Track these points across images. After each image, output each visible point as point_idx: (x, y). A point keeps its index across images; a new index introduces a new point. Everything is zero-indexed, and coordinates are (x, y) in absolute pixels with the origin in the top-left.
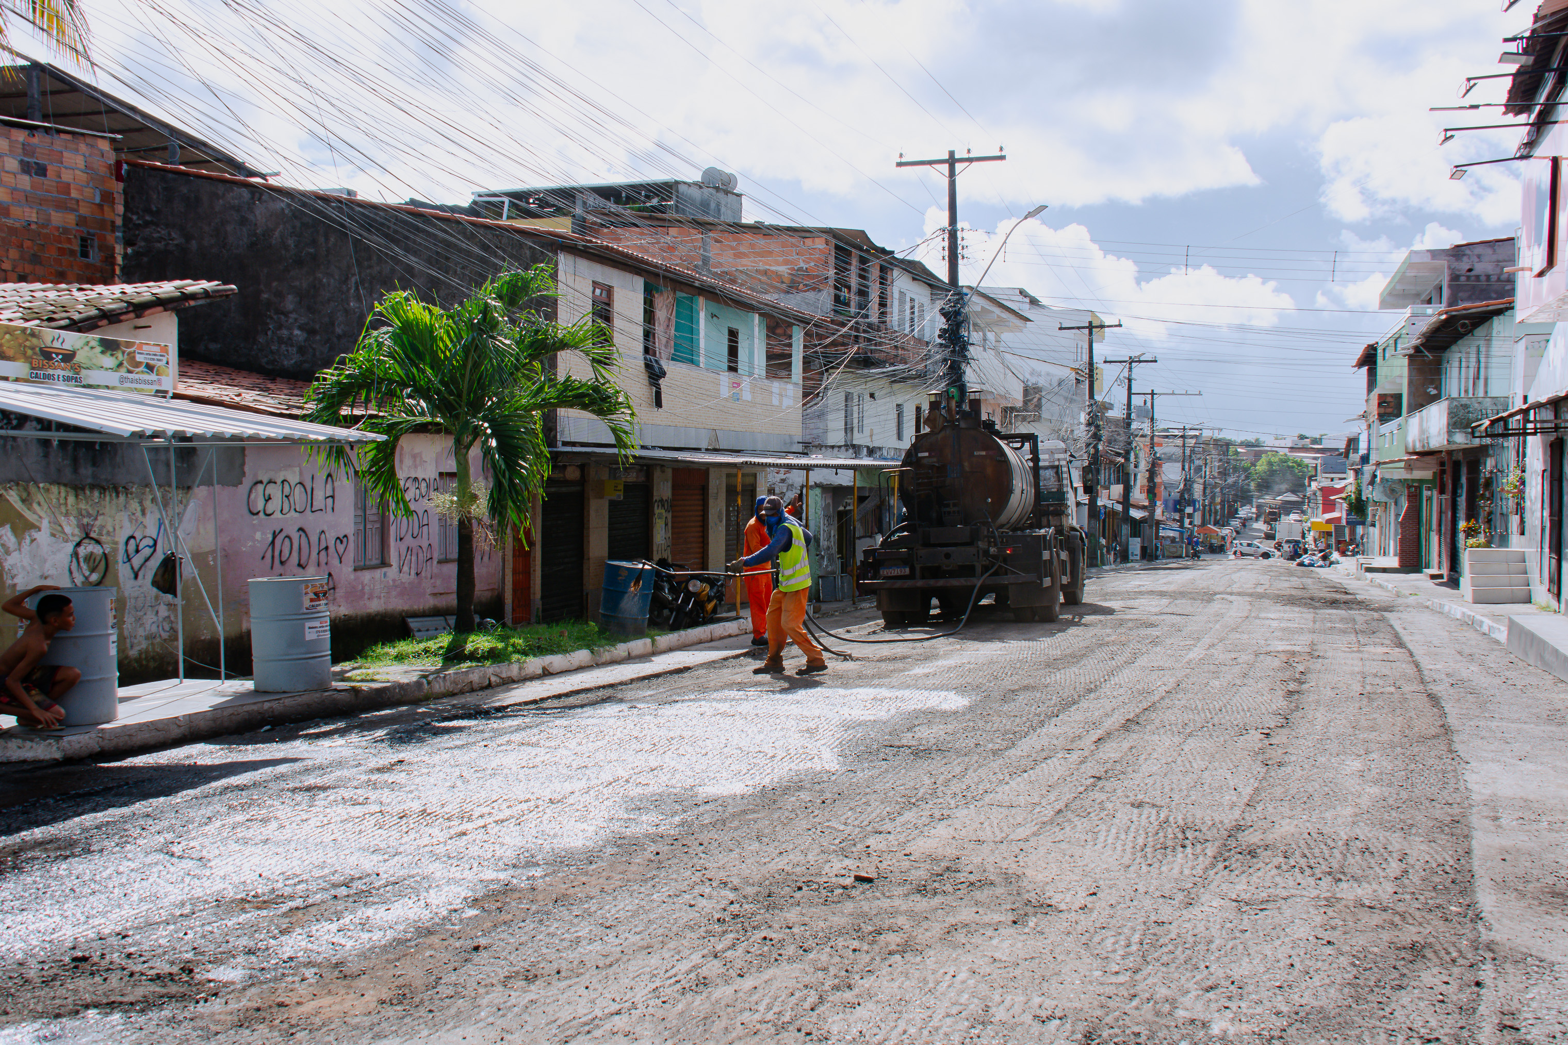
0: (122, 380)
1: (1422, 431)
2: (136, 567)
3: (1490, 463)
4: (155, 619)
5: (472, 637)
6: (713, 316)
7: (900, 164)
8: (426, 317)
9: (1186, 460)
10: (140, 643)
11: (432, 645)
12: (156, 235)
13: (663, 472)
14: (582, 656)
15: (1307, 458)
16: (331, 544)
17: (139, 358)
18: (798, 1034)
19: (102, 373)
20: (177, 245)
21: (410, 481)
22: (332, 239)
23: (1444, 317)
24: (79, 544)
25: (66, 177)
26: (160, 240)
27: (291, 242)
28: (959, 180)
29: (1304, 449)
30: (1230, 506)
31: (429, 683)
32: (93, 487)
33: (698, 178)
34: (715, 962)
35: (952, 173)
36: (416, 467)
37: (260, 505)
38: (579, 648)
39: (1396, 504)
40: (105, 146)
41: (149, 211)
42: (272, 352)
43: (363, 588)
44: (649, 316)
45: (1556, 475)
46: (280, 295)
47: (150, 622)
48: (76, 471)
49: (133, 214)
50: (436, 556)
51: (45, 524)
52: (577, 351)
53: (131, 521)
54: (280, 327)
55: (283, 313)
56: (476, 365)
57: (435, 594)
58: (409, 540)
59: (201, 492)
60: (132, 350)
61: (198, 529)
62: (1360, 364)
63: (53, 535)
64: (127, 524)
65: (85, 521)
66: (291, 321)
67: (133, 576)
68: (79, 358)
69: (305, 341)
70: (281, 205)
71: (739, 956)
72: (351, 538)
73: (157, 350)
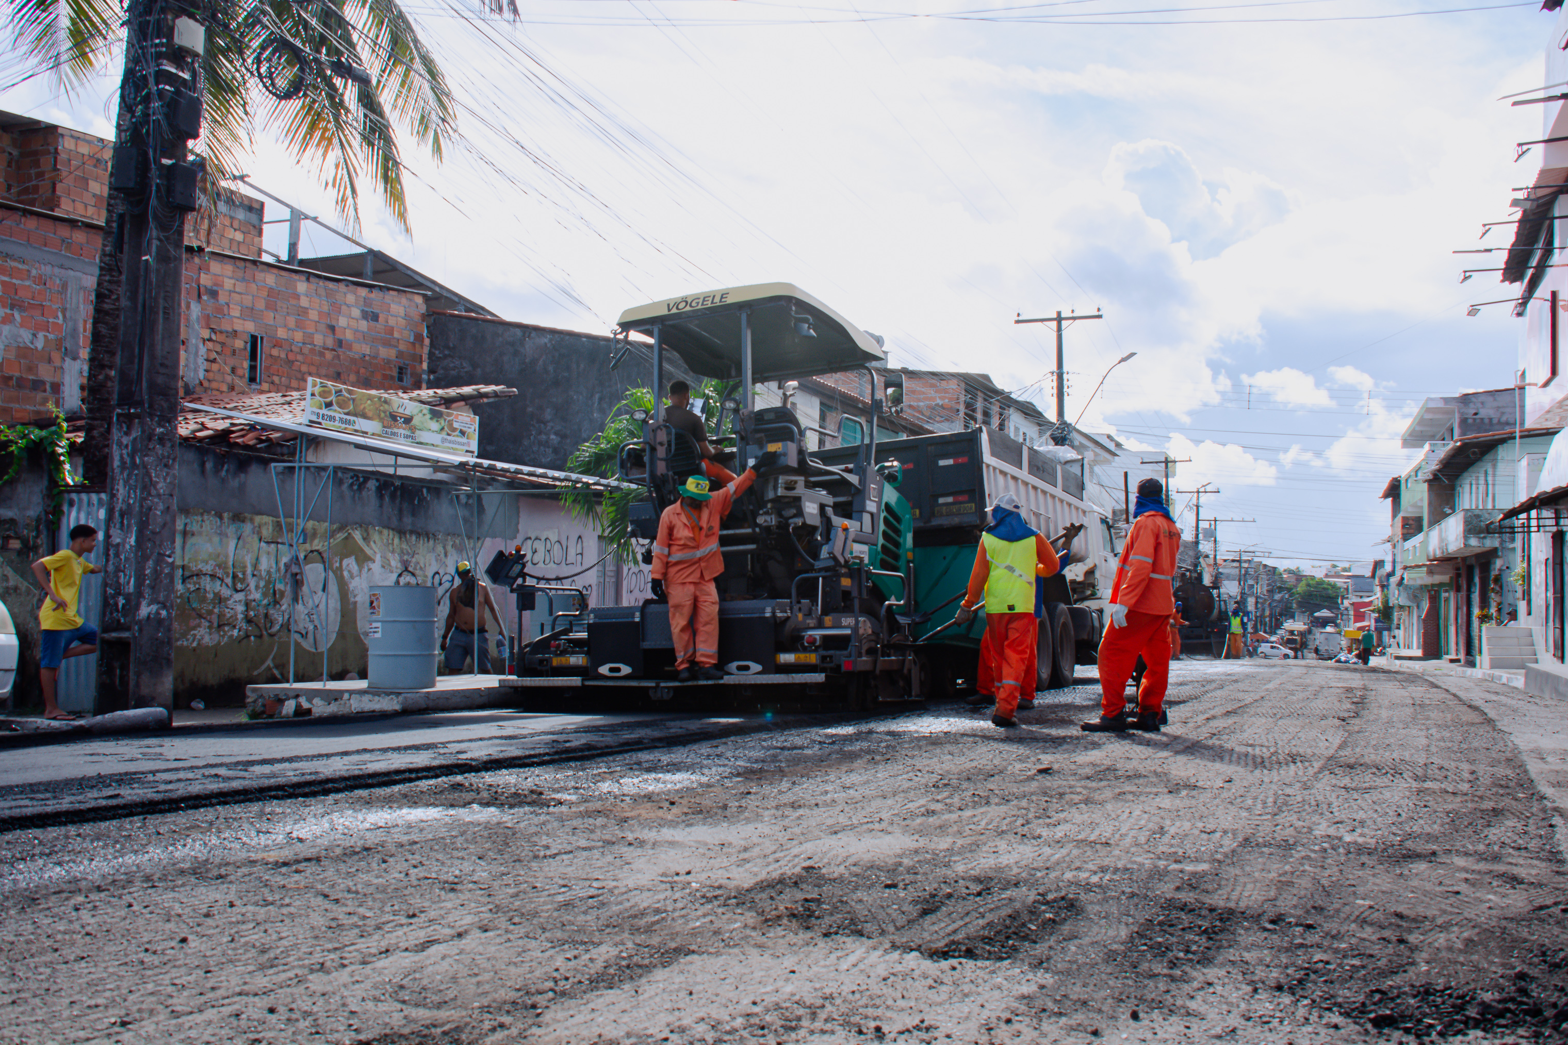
0: (444, 440)
1: (1441, 540)
3: (1498, 563)
7: (1017, 322)
9: (1242, 578)
12: (452, 365)
15: (1339, 582)
17: (456, 425)
18: (1016, 836)
19: (430, 434)
20: (471, 373)
23: (1458, 444)
24: (400, 575)
25: (392, 322)
26: (454, 369)
27: (551, 368)
28: (1064, 333)
29: (1338, 576)
30: (1277, 620)
32: (412, 532)
34: (939, 804)
35: (1059, 329)
37: (529, 556)
39: (1418, 607)
40: (419, 300)
41: (448, 348)
42: (533, 452)
45: (1558, 561)
46: (541, 408)
48: (400, 520)
49: (436, 350)
51: (378, 558)
53: (437, 561)
54: (540, 433)
55: (543, 422)
58: (636, 593)
59: (487, 542)
60: (449, 418)
62: (1386, 496)
63: (383, 567)
64: (434, 562)
65: (406, 557)
66: (548, 428)
68: (415, 422)
69: (559, 443)
70: (545, 340)
71: (956, 800)
72: (594, 588)
73: (468, 419)
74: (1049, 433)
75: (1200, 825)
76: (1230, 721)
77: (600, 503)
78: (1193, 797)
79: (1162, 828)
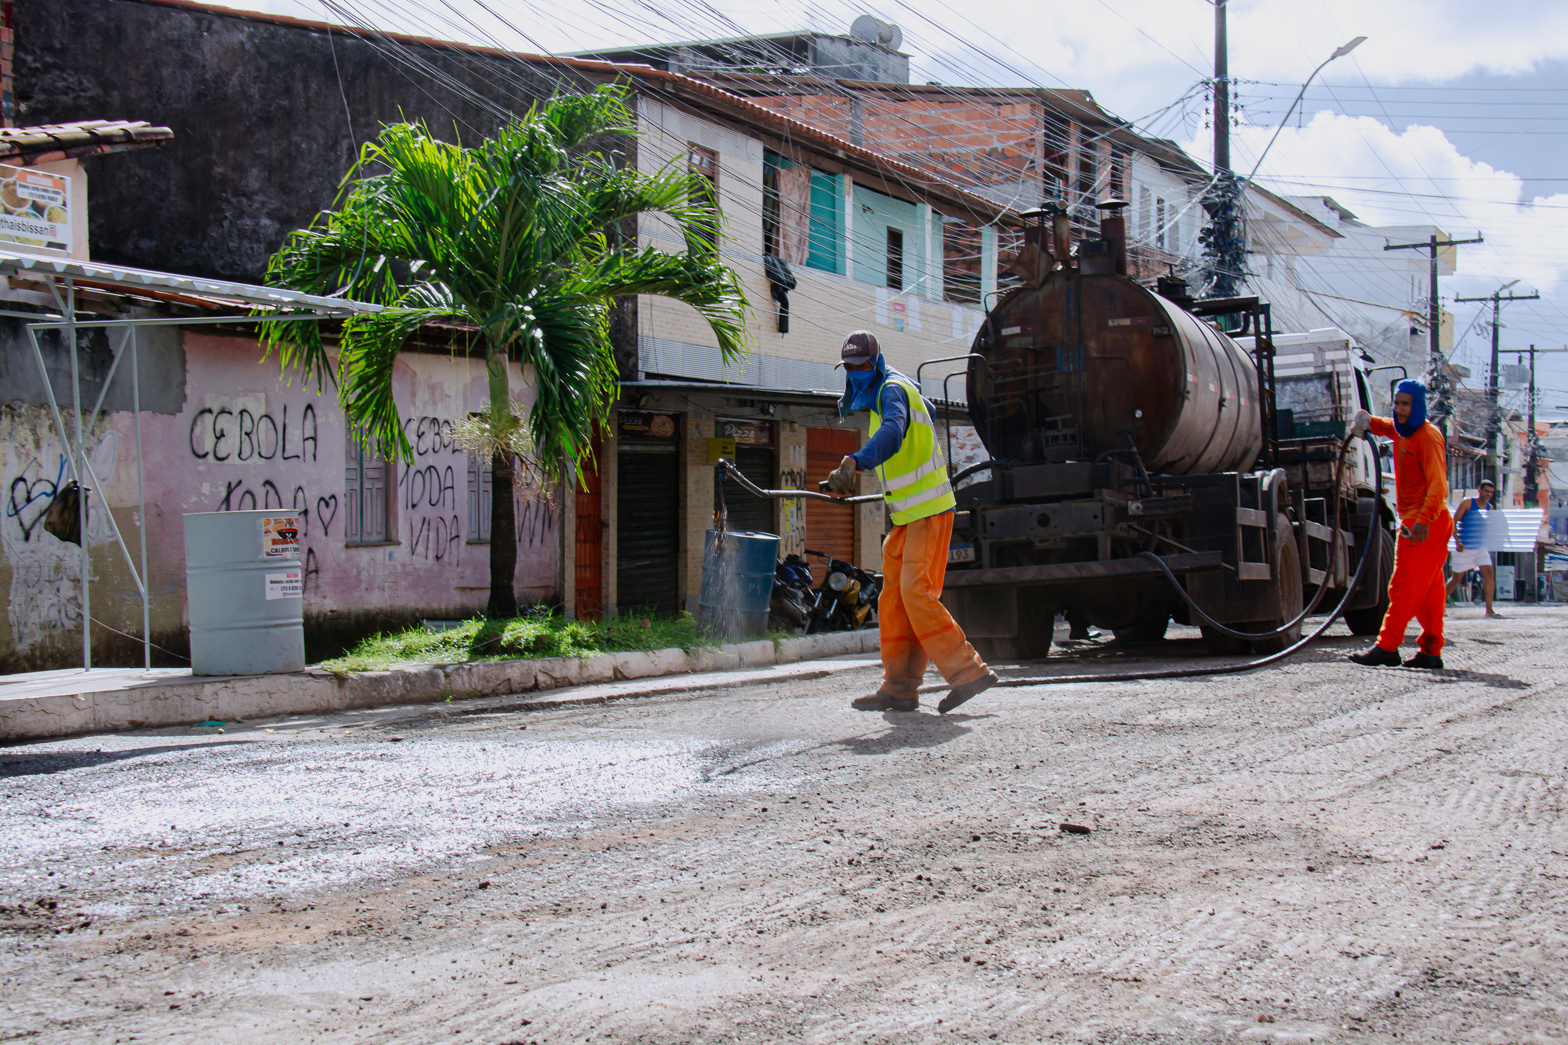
2: (27, 524)
4: (55, 600)
5: (512, 625)
6: (866, 209)
8: (444, 164)
10: (32, 634)
11: (455, 634)
12: (60, 84)
13: (793, 431)
14: (672, 656)
16: (313, 506)
17: (21, 193)
18: (965, 965)
20: (91, 98)
21: (426, 424)
22: (314, 86)
26: (66, 91)
27: (254, 91)
31: (447, 676)
33: (846, 31)
34: (843, 899)
36: (435, 403)
37: (208, 444)
38: (668, 645)
41: (51, 50)
42: (230, 251)
43: (359, 572)
44: (772, 204)
46: (240, 168)
47: (47, 603)
49: (27, 53)
50: (464, 534)
52: (662, 215)
53: (19, 456)
54: (241, 214)
55: (244, 195)
56: (517, 229)
57: (463, 589)
58: (424, 508)
59: (121, 419)
60: (11, 180)
61: (118, 474)
64: (12, 459)
66: (256, 205)
67: (22, 535)
69: (277, 234)
70: (240, 36)
71: (879, 894)
72: (342, 500)
73: (48, 183)
74: (1199, 196)
75: (1344, 939)
76: (1491, 725)
77: (336, 343)
78: (1354, 880)
79: (1264, 945)
